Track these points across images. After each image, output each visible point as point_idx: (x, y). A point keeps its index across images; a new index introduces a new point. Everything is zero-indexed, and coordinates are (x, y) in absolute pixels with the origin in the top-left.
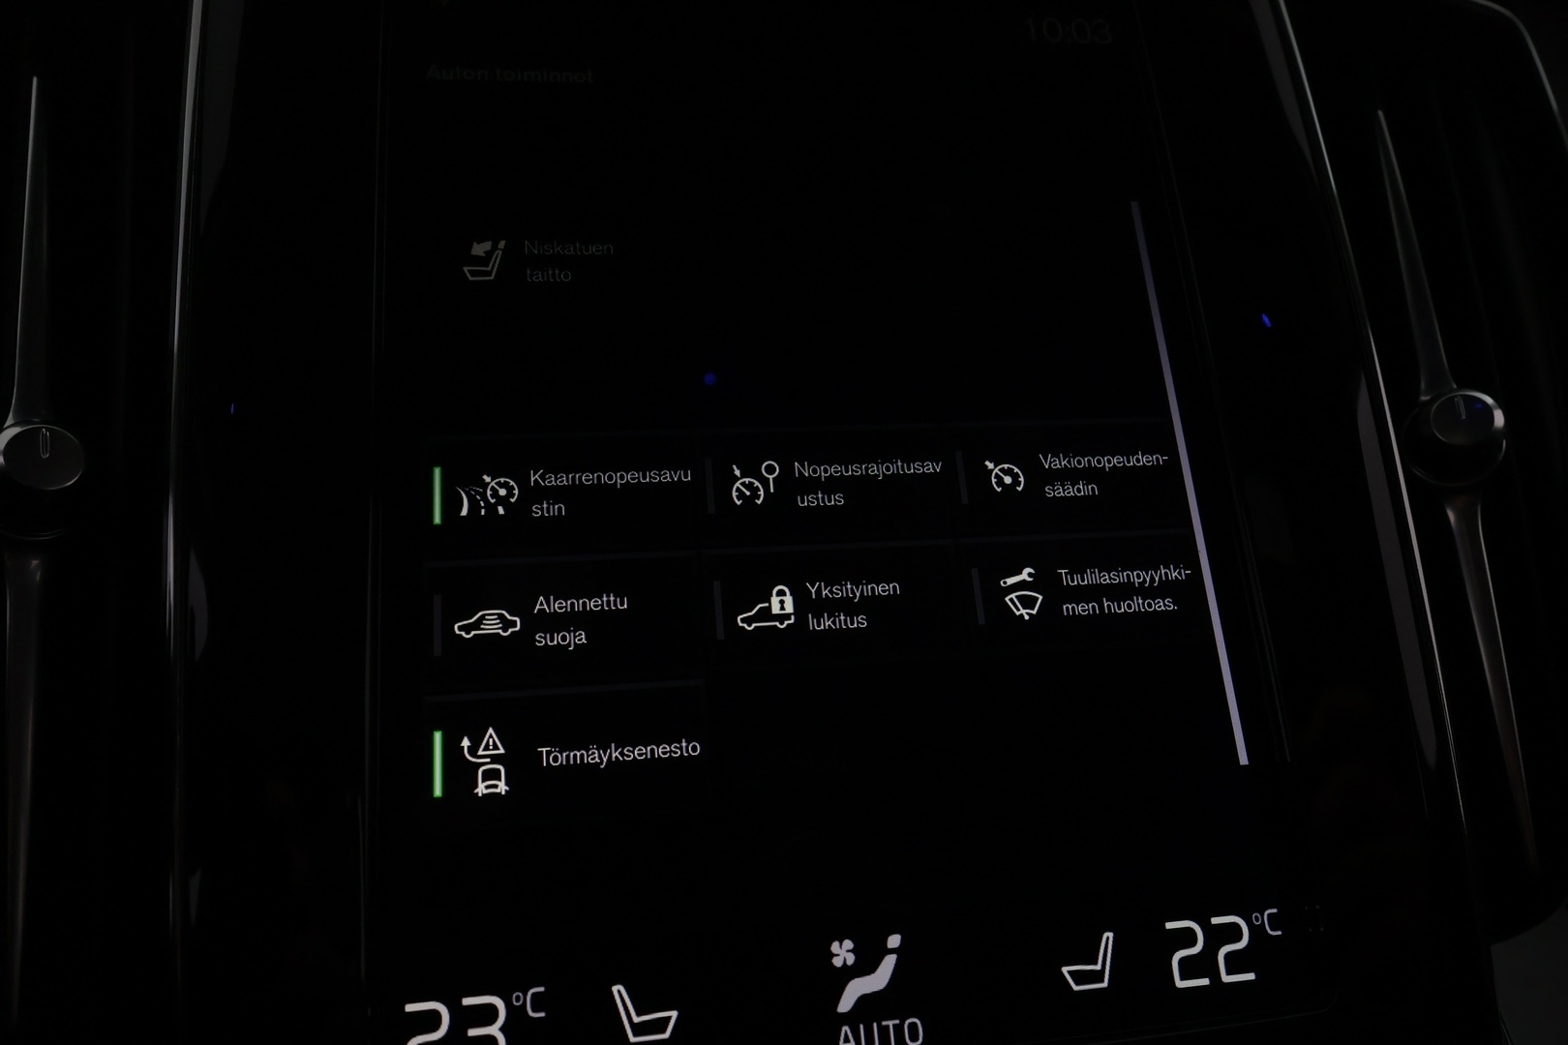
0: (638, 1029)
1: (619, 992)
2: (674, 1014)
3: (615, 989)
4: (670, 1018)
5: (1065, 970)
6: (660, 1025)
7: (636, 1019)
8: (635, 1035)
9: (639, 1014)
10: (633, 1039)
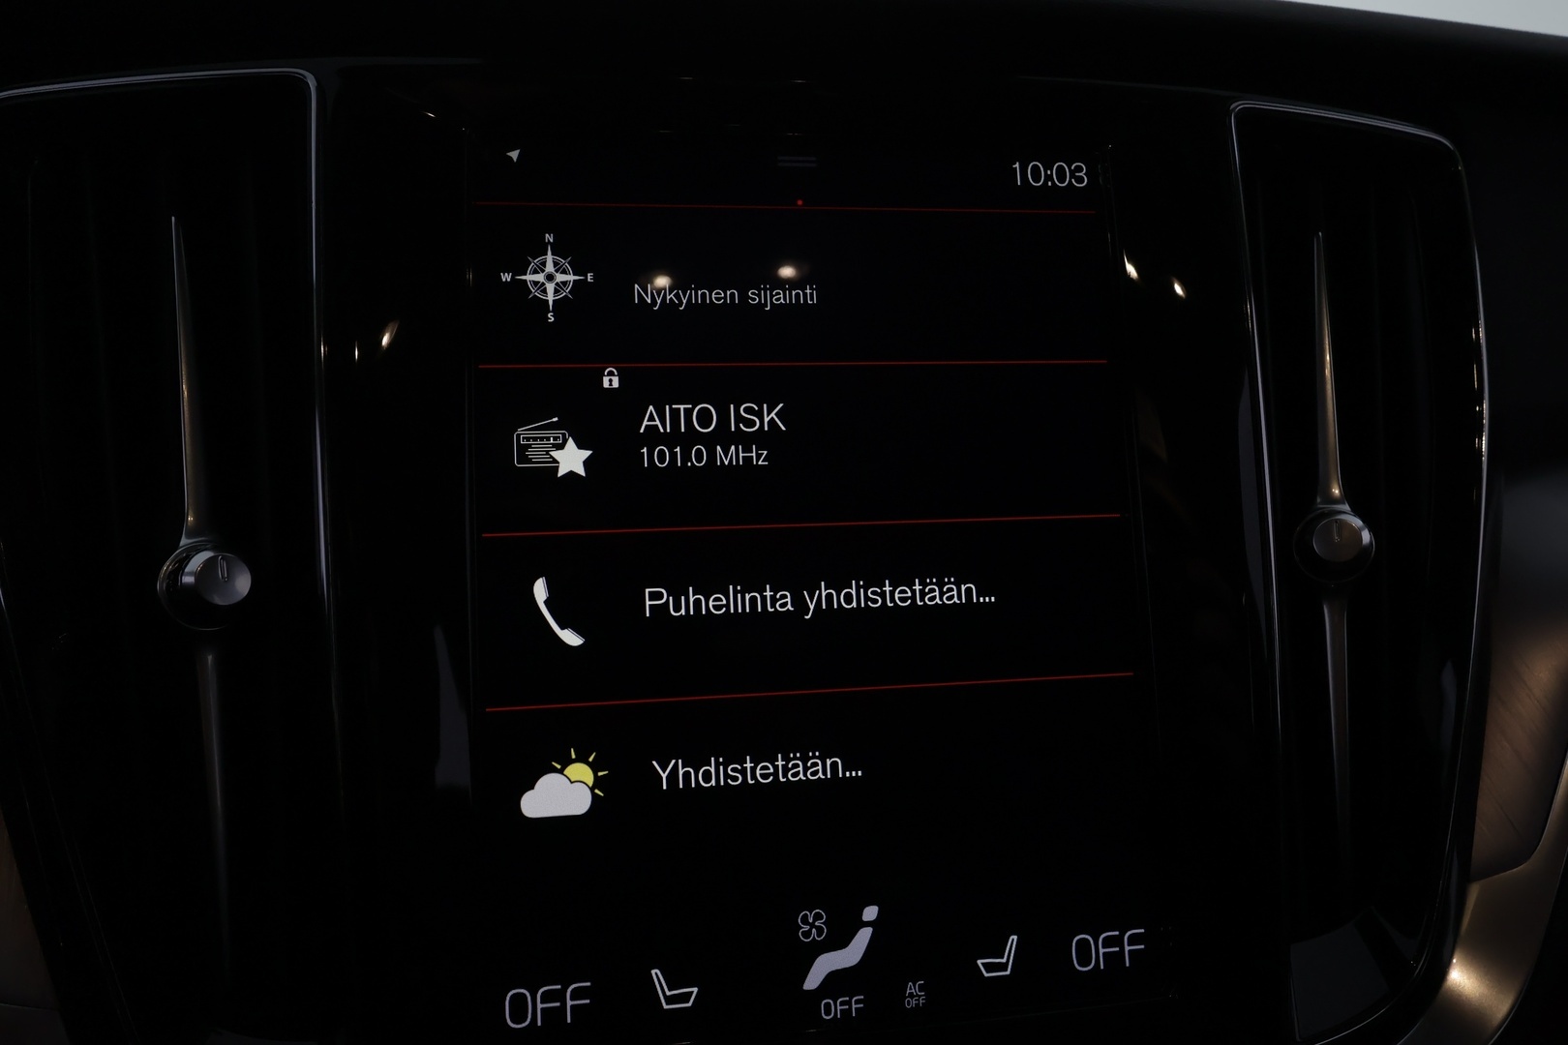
0: (670, 1000)
1: (656, 974)
2: (695, 990)
3: (653, 972)
4: (692, 992)
5: (979, 962)
6: (686, 997)
7: (668, 993)
8: (667, 1004)
9: (670, 990)
10: (665, 1007)
